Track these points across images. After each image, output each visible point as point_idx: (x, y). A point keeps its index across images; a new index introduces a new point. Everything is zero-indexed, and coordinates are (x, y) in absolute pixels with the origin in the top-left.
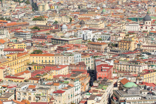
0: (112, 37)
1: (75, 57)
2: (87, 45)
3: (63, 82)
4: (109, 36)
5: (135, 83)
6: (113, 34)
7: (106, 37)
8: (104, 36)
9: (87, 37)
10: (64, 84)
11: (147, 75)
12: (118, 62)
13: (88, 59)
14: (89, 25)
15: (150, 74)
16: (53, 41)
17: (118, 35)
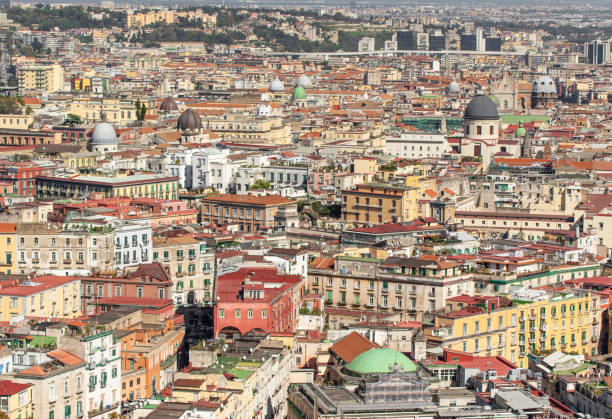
0: (317, 178)
1: (122, 242)
2: (200, 207)
3: (28, 341)
4: (304, 172)
5: (410, 355)
6: (323, 163)
7: (292, 178)
8: (281, 175)
9: (203, 178)
10: (33, 350)
11: (470, 320)
12: (332, 267)
13: (186, 255)
14: (220, 134)
15: (486, 316)
16: (45, 188)
17: (344, 166)
